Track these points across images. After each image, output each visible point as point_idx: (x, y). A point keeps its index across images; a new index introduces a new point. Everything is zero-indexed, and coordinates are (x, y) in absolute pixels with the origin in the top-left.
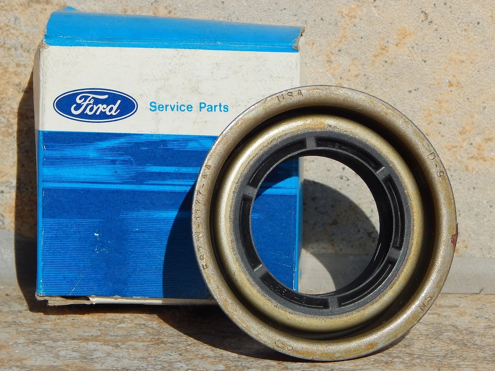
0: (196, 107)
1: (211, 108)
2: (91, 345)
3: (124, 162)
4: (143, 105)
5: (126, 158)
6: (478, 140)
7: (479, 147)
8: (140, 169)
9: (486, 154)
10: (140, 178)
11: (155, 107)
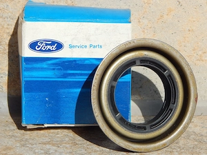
0: (88, 46)
1: (95, 47)
2: (48, 146)
3: (58, 69)
4: (66, 46)
5: (59, 67)
6: (200, 53)
7: (201, 56)
8: (65, 72)
9: (203, 58)
10: (65, 76)
11: (71, 47)
